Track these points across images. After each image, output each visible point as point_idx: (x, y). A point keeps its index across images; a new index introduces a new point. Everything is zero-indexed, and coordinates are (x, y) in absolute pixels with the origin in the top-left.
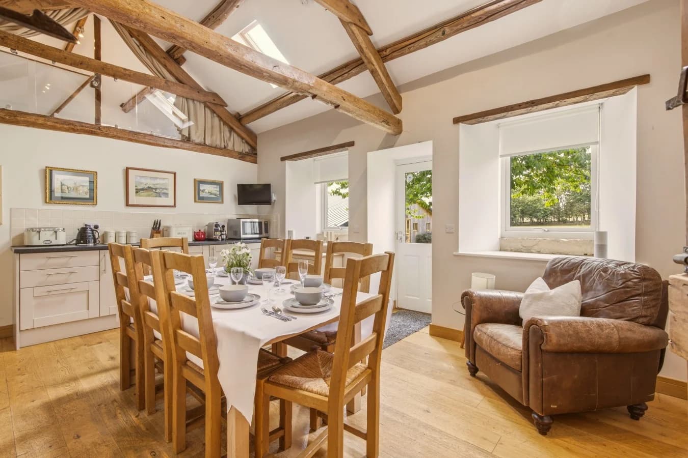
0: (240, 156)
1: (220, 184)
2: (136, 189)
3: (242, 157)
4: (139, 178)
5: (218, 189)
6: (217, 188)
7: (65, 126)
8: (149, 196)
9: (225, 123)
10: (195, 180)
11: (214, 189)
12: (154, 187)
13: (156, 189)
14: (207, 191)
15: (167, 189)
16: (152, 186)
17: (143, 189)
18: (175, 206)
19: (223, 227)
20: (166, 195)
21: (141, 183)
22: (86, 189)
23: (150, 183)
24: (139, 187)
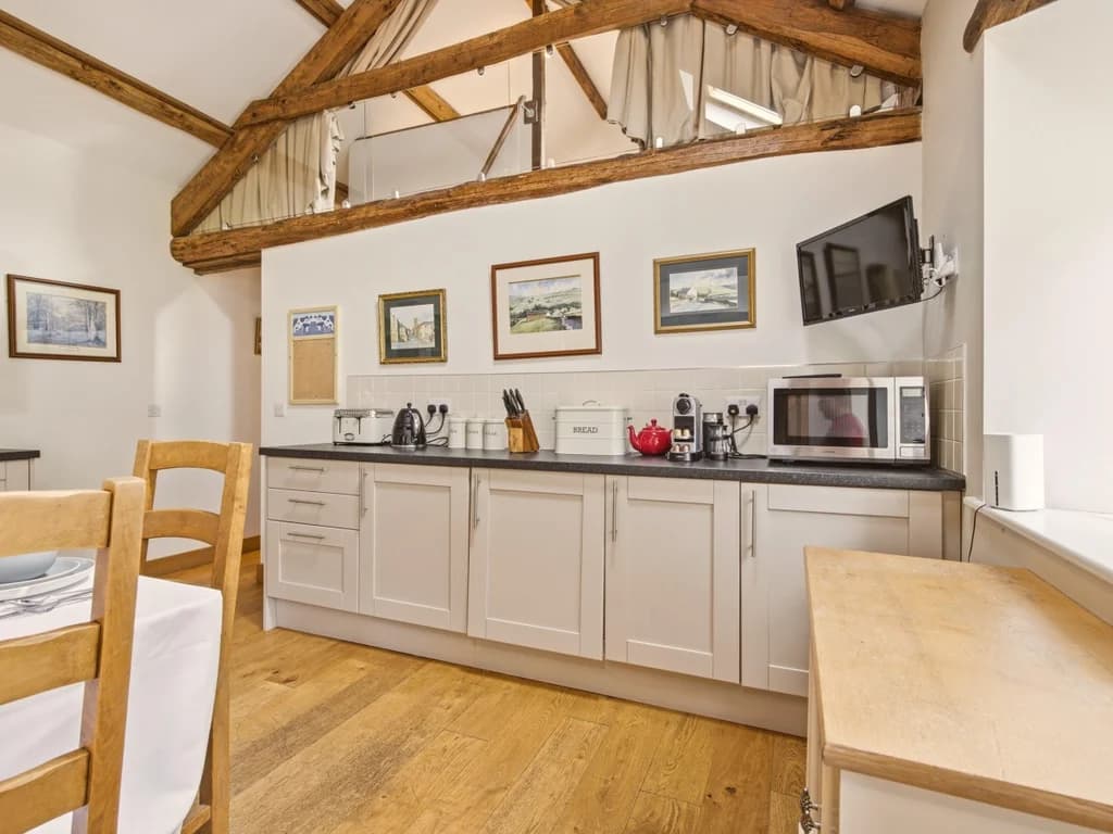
0: (827, 134)
1: (742, 263)
2: (512, 316)
3: (839, 137)
4: (515, 286)
5: (734, 281)
6: (728, 276)
7: (401, 210)
8: (537, 329)
9: (778, 41)
10: (655, 262)
11: (721, 283)
12: (548, 305)
13: (552, 309)
14: (693, 293)
15: (577, 305)
16: (543, 304)
17: (524, 315)
18: (597, 351)
19: (752, 411)
20: (576, 320)
21: (521, 300)
22: (429, 331)
23: (538, 295)
24: (518, 311)
